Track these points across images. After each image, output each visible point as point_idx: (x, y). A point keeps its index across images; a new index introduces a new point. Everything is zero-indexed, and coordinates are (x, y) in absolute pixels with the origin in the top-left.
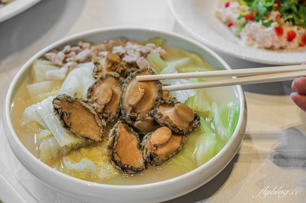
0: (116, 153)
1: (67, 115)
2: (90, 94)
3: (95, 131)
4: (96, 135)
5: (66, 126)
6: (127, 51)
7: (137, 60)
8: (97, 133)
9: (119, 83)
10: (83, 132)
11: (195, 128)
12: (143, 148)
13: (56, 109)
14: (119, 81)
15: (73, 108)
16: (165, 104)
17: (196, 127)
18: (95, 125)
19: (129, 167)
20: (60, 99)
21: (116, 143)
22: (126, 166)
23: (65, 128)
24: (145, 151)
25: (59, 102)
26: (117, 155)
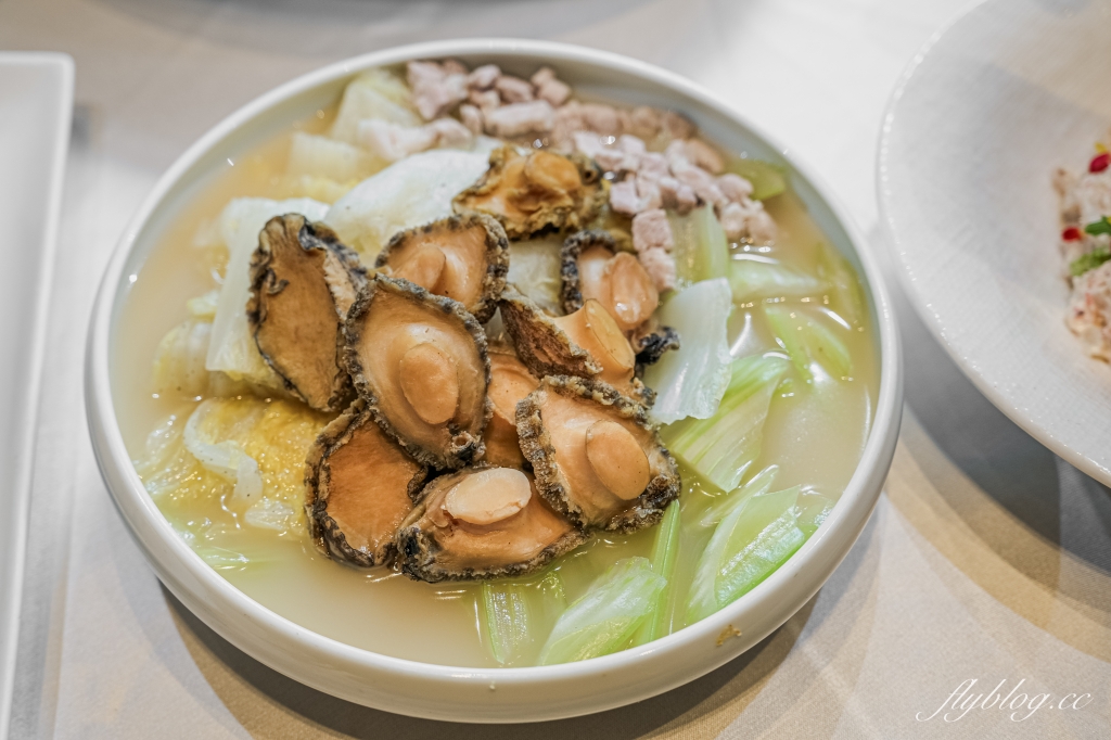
0: (327, 469)
1: (273, 284)
2: (387, 255)
3: (322, 373)
4: (319, 386)
5: (257, 317)
6: (641, 167)
7: (642, 212)
8: (326, 381)
9: (488, 261)
10: (287, 358)
11: (628, 525)
12: (419, 502)
13: (260, 252)
14: (491, 256)
15: (303, 271)
16: (588, 401)
17: (635, 524)
18: (331, 356)
19: (336, 533)
20: (288, 226)
21: (345, 441)
22: (328, 524)
23: (250, 321)
24: (418, 510)
25: (278, 234)
26: (328, 476)
